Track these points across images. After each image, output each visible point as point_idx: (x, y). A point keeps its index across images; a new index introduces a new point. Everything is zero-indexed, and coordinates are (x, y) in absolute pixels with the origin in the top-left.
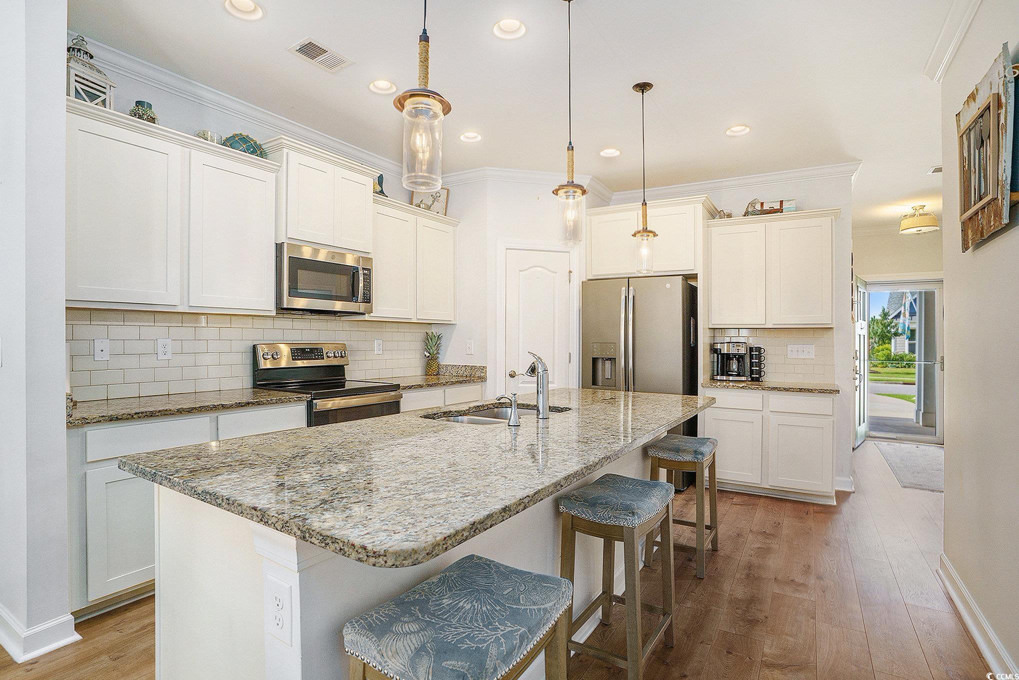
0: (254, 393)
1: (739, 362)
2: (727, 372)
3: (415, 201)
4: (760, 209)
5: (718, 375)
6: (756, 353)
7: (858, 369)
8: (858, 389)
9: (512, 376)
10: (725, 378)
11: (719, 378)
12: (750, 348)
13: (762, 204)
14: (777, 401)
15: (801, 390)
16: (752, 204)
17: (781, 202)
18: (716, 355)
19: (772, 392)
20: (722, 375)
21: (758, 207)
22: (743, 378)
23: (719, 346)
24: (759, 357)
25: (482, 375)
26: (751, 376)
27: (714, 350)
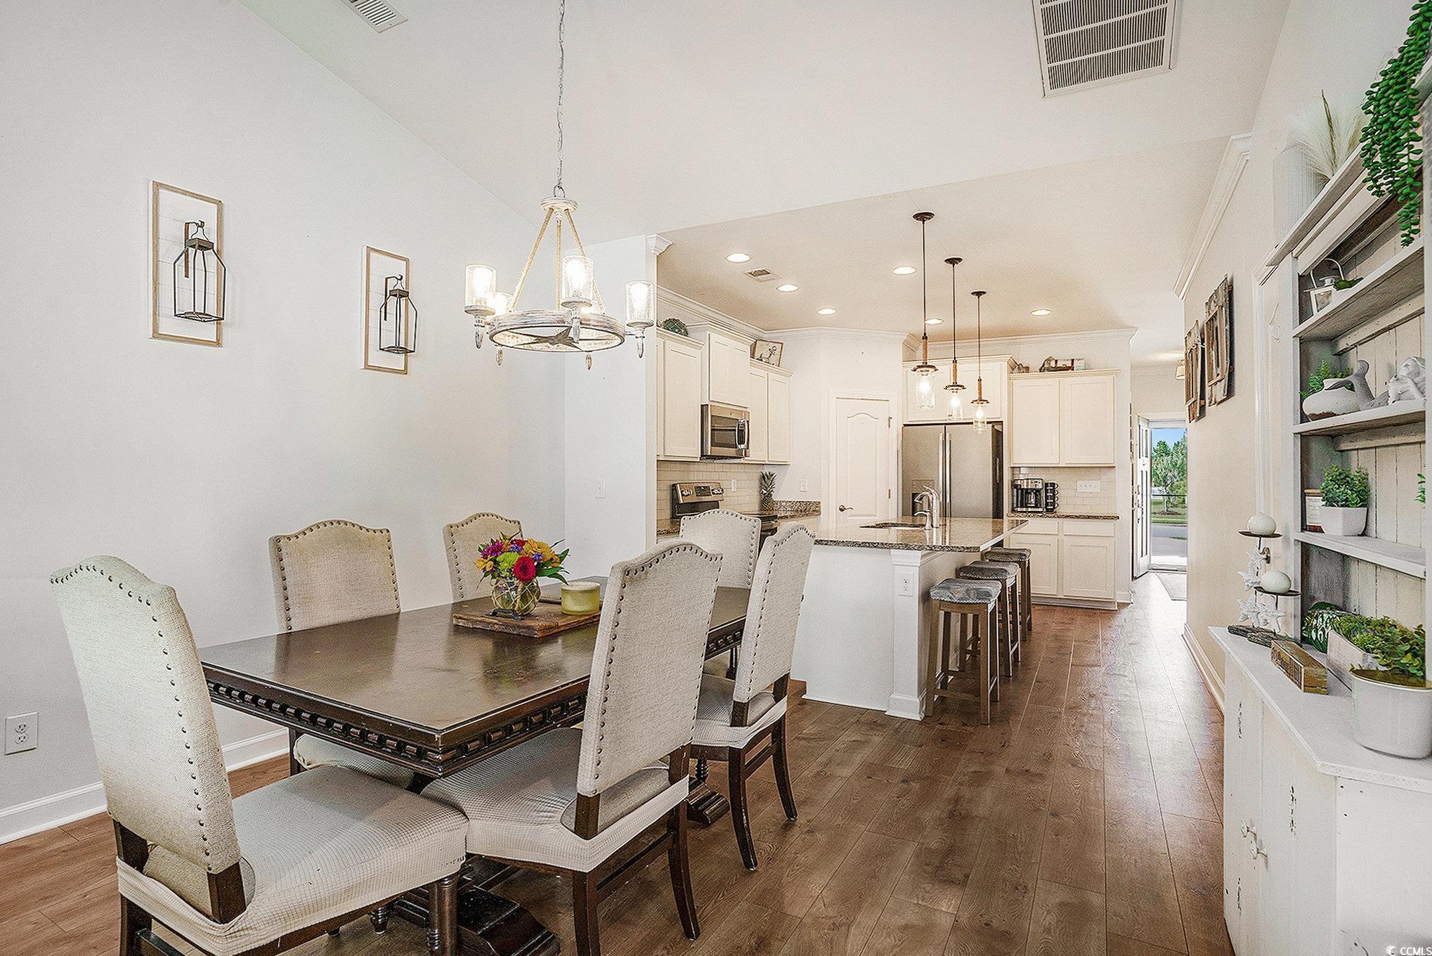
0: (672, 523)
1: (1036, 495)
2: (1026, 504)
3: (757, 355)
4: (1054, 366)
5: (1017, 507)
6: (1051, 488)
7: (1140, 502)
8: (1140, 521)
9: (841, 510)
10: (1024, 509)
11: (1019, 509)
12: (1046, 484)
13: (1056, 361)
14: (1070, 526)
15: (1089, 517)
16: (1048, 360)
17: (1073, 360)
18: (1015, 490)
19: (1066, 519)
20: (1022, 507)
21: (1053, 364)
22: (1040, 510)
23: (1019, 482)
24: (1053, 491)
25: (817, 509)
26: (1046, 507)
27: (1014, 485)
